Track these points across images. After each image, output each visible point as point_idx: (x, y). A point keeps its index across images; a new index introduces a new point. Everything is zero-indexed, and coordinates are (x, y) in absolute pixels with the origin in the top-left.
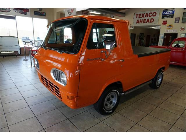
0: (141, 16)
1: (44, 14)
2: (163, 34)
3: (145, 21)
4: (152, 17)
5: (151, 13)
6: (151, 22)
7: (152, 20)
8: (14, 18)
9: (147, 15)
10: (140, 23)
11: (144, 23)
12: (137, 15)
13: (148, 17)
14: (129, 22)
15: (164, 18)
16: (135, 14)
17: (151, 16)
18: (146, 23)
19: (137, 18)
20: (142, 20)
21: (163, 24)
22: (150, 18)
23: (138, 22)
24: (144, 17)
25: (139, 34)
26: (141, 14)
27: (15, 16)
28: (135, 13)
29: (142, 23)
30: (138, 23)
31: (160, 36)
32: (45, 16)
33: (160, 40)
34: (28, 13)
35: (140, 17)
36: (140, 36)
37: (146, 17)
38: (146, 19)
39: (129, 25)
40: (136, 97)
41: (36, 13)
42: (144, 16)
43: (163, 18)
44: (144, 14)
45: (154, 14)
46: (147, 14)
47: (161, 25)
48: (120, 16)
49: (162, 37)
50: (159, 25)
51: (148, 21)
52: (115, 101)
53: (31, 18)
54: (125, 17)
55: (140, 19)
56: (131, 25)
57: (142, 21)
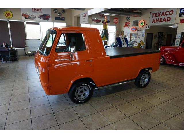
0: (158, 15)
1: (63, 19)
2: (181, 33)
3: (161, 20)
4: (169, 16)
5: (168, 12)
6: (167, 21)
7: (169, 19)
8: (38, 24)
9: (163, 14)
10: (156, 22)
11: (160, 22)
12: (153, 14)
13: (164, 15)
14: (145, 22)
15: (182, 16)
16: (151, 14)
17: (168, 14)
18: (163, 21)
19: (153, 17)
20: (158, 19)
21: (180, 23)
22: (166, 17)
23: (154, 21)
24: (160, 16)
25: (158, 33)
26: (157, 13)
27: (39, 22)
28: (151, 12)
29: (158, 22)
30: (154, 23)
31: (177, 35)
32: (64, 20)
33: (176, 40)
34: (50, 19)
35: (156, 16)
36: (158, 36)
37: (163, 16)
38: (162, 18)
39: (145, 24)
40: (115, 93)
41: (56, 18)
42: (161, 14)
43: (180, 16)
44: (160, 13)
45: (171, 13)
46: (163, 12)
47: (178, 24)
48: (136, 16)
49: (179, 37)
50: (176, 24)
51: (164, 20)
52: (87, 94)
53: (53, 23)
54: (141, 17)
55: (156, 18)
56: (146, 25)
57: (158, 21)
